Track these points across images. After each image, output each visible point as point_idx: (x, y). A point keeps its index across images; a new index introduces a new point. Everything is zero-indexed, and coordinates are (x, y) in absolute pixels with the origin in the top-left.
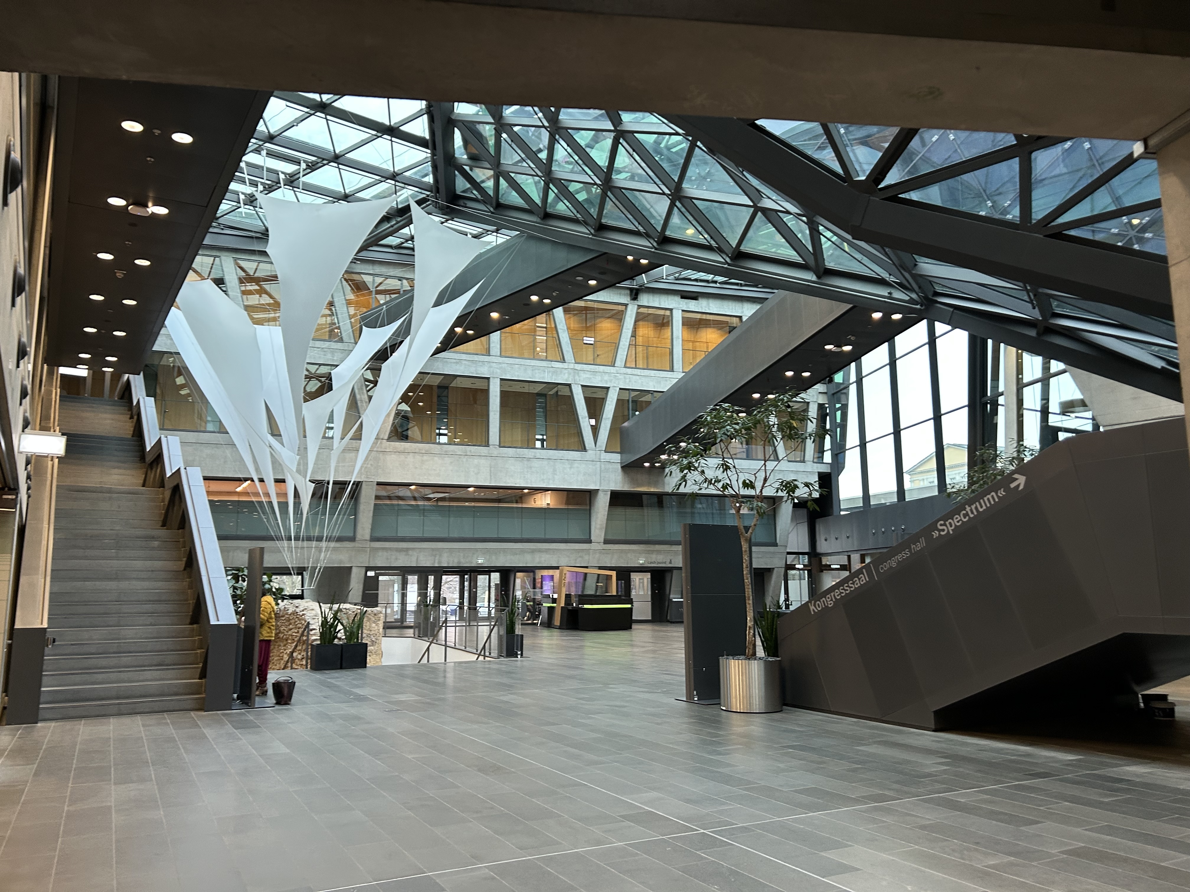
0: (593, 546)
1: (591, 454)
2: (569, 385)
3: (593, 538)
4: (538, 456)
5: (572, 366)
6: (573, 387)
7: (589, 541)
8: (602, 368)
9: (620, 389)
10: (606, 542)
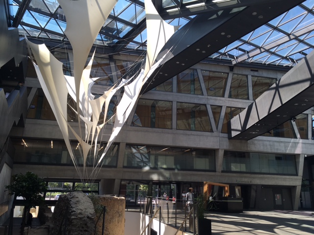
0: (217, 173)
1: (215, 133)
2: (205, 105)
3: (217, 170)
4: (193, 133)
5: (206, 97)
6: (207, 106)
7: (215, 171)
8: (219, 98)
9: (227, 107)
10: (223, 172)
